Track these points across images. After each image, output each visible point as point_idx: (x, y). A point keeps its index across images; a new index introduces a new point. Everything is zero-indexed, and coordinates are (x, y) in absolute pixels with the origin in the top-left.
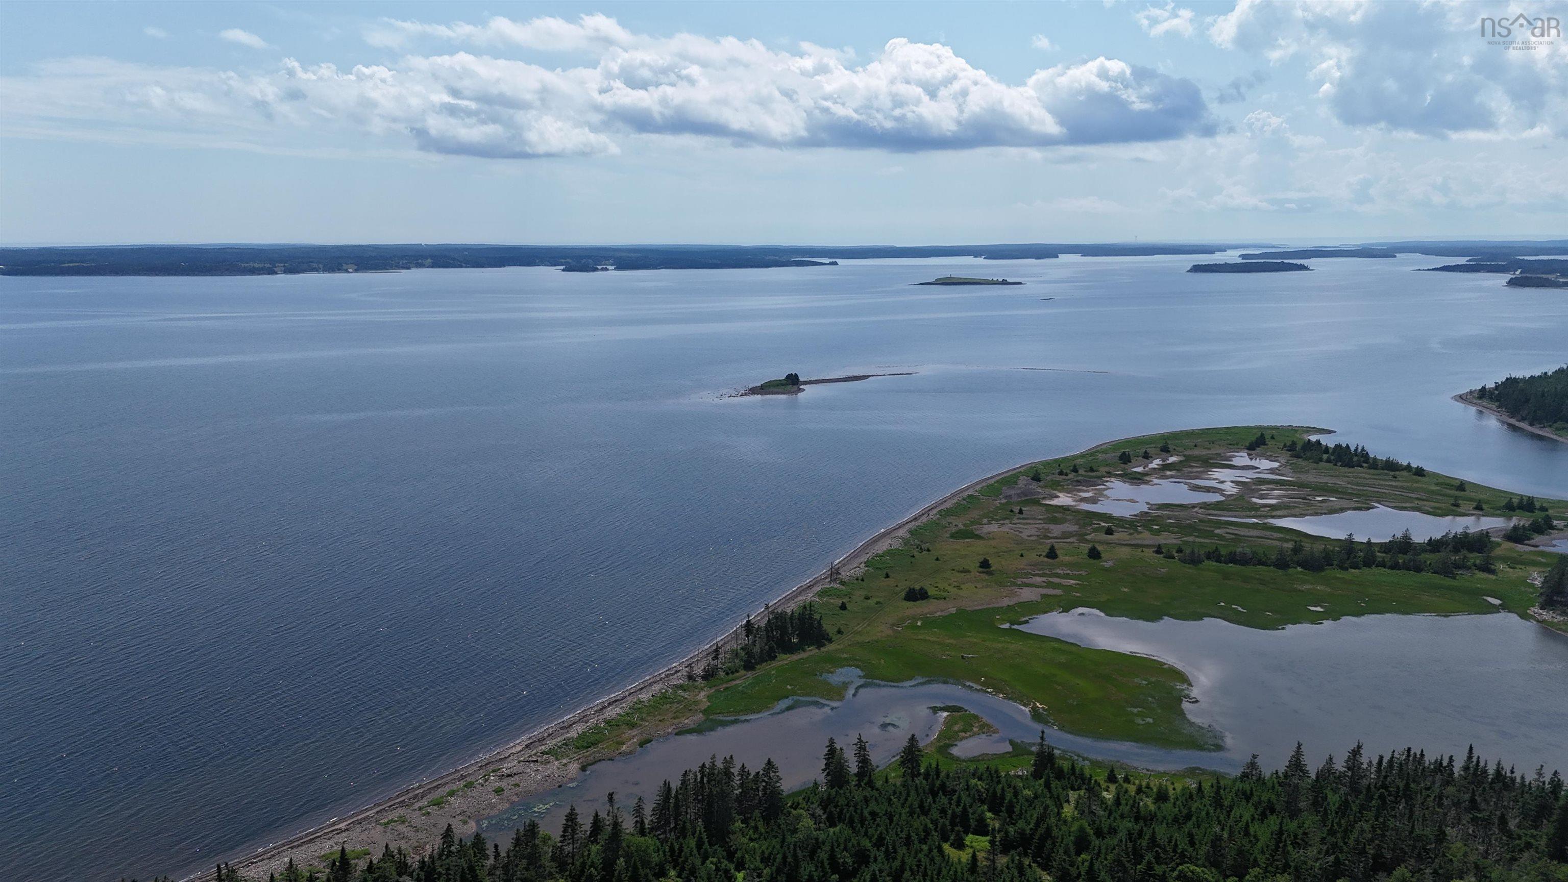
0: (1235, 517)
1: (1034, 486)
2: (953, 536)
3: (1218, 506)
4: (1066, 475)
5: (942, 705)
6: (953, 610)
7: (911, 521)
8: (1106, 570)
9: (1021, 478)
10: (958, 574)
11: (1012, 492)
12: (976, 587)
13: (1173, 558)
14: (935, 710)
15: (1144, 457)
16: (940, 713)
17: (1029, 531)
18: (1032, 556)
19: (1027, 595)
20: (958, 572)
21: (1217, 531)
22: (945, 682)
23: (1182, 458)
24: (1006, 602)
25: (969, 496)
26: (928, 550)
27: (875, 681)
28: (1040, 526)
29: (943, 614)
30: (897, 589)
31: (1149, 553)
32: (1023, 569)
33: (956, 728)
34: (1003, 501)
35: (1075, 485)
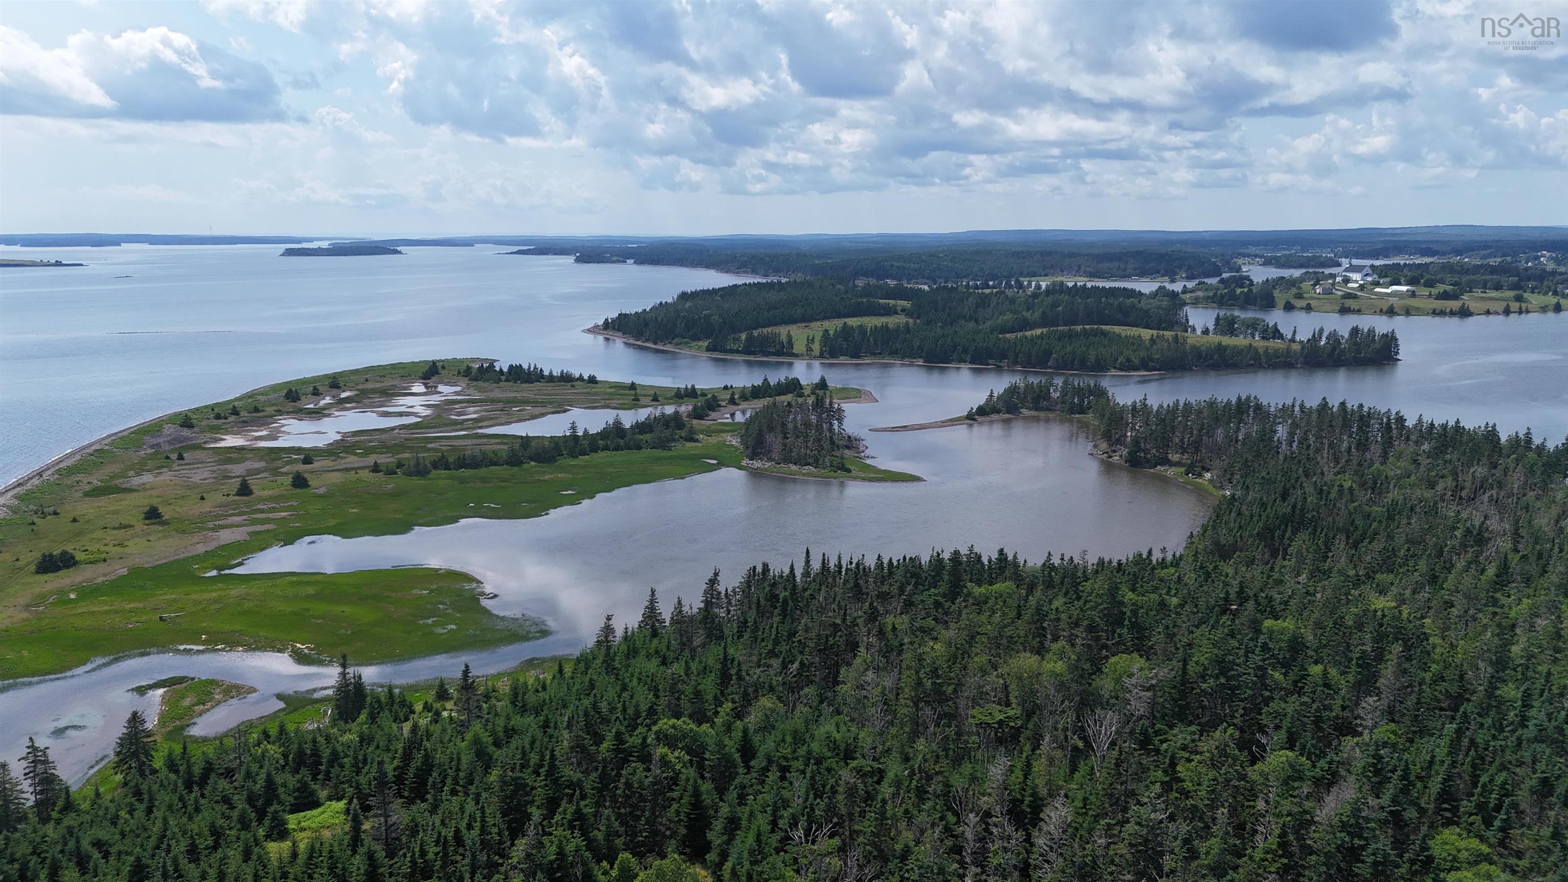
0: (442, 432)
1: (186, 432)
2: (87, 494)
3: (416, 426)
4: (226, 418)
5: (151, 682)
6: (124, 571)
7: (14, 488)
8: (320, 496)
9: (165, 426)
10: (114, 532)
11: (160, 440)
12: (149, 541)
13: (396, 473)
14: (141, 691)
15: (314, 394)
16: (151, 693)
17: (200, 475)
18: (219, 498)
19: (226, 536)
20: (114, 529)
21: (430, 446)
22: (143, 655)
23: (356, 392)
24: (201, 549)
25: (97, 450)
26: (55, 513)
27: (18, 680)
28: (215, 468)
29: (108, 578)
30: (19, 563)
31: (365, 475)
32: (211, 512)
33: (187, 702)
34: (150, 451)
35: (243, 426)
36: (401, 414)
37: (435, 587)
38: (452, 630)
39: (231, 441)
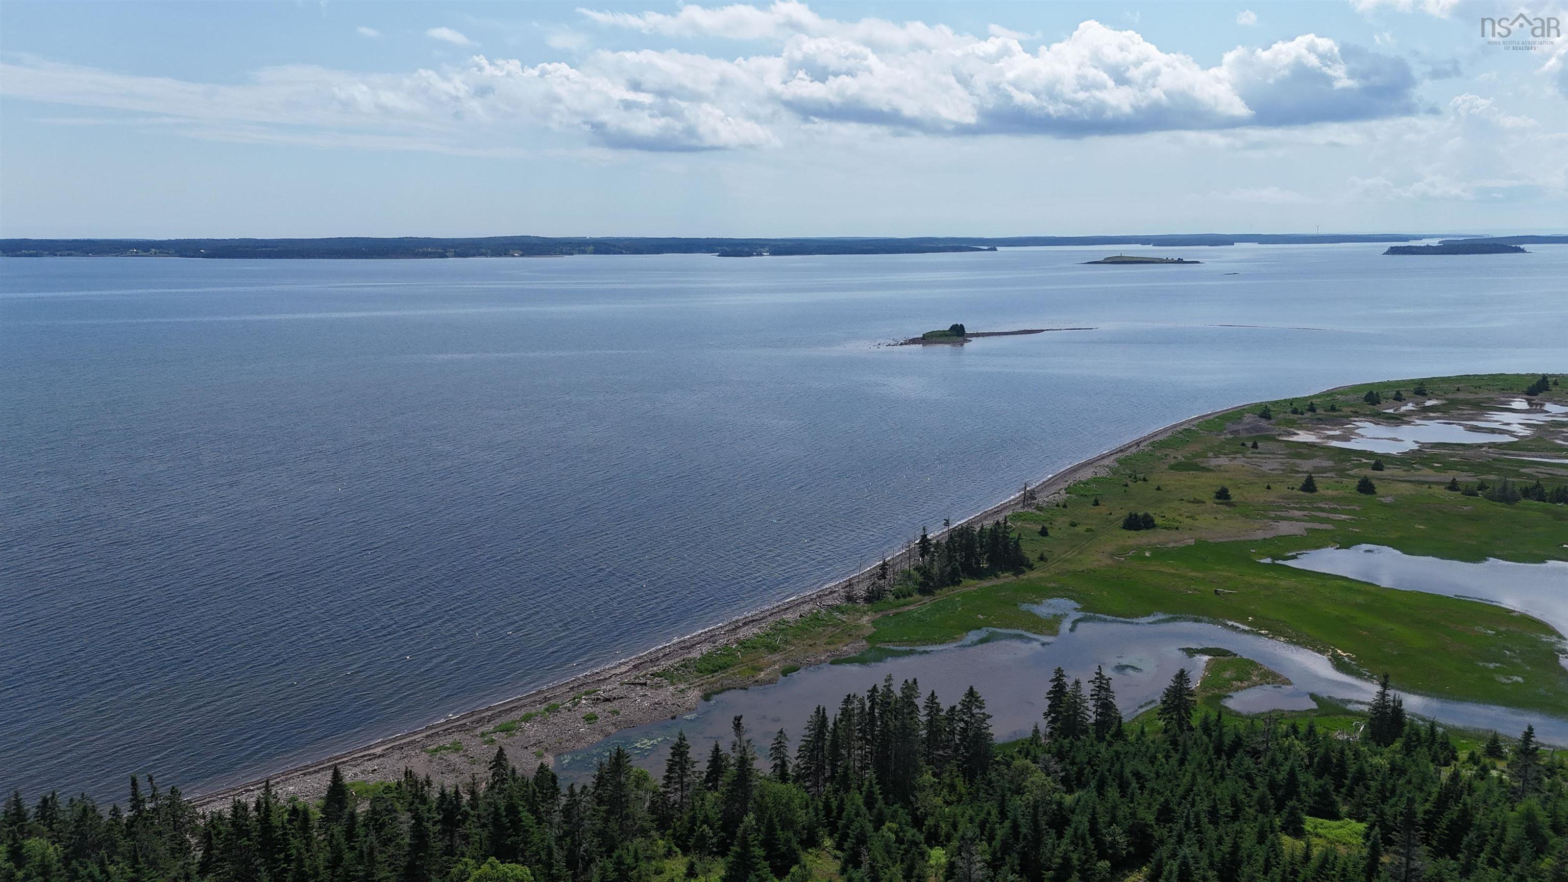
0: (1541, 457)
1: (1264, 423)
2: (1172, 468)
3: (1510, 445)
4: (1302, 414)
5: (1200, 647)
6: (1191, 542)
7: (1117, 453)
8: (1385, 505)
9: (1246, 415)
10: (1189, 505)
11: (1240, 427)
12: (1216, 518)
13: (1477, 495)
14: (1190, 652)
15: (1395, 399)
16: (1198, 657)
17: (1270, 465)
18: (1282, 489)
19: (1285, 528)
20: (1189, 502)
21: (1523, 470)
22: (1196, 621)
23: (1444, 402)
24: (1259, 535)
25: (1185, 430)
26: (1145, 480)
27: (1097, 615)
28: (1284, 461)
29: (1178, 545)
30: (1112, 517)
31: (1439, 491)
32: (1274, 502)
33: (1227, 675)
34: (1229, 436)
35: (1316, 424)
36: (1493, 431)
37: (1503, 629)
38: (1517, 682)
39: (1304, 437)
